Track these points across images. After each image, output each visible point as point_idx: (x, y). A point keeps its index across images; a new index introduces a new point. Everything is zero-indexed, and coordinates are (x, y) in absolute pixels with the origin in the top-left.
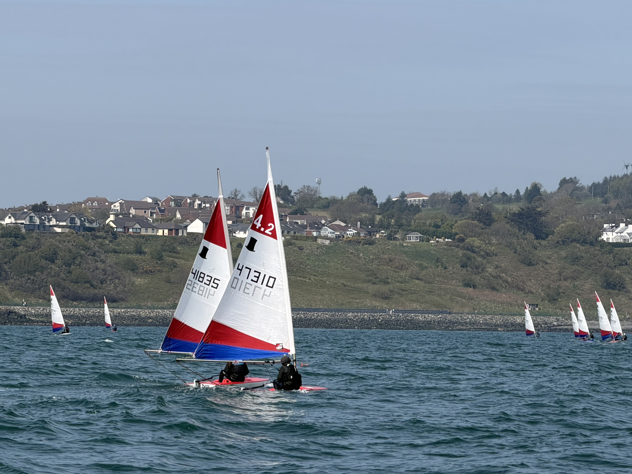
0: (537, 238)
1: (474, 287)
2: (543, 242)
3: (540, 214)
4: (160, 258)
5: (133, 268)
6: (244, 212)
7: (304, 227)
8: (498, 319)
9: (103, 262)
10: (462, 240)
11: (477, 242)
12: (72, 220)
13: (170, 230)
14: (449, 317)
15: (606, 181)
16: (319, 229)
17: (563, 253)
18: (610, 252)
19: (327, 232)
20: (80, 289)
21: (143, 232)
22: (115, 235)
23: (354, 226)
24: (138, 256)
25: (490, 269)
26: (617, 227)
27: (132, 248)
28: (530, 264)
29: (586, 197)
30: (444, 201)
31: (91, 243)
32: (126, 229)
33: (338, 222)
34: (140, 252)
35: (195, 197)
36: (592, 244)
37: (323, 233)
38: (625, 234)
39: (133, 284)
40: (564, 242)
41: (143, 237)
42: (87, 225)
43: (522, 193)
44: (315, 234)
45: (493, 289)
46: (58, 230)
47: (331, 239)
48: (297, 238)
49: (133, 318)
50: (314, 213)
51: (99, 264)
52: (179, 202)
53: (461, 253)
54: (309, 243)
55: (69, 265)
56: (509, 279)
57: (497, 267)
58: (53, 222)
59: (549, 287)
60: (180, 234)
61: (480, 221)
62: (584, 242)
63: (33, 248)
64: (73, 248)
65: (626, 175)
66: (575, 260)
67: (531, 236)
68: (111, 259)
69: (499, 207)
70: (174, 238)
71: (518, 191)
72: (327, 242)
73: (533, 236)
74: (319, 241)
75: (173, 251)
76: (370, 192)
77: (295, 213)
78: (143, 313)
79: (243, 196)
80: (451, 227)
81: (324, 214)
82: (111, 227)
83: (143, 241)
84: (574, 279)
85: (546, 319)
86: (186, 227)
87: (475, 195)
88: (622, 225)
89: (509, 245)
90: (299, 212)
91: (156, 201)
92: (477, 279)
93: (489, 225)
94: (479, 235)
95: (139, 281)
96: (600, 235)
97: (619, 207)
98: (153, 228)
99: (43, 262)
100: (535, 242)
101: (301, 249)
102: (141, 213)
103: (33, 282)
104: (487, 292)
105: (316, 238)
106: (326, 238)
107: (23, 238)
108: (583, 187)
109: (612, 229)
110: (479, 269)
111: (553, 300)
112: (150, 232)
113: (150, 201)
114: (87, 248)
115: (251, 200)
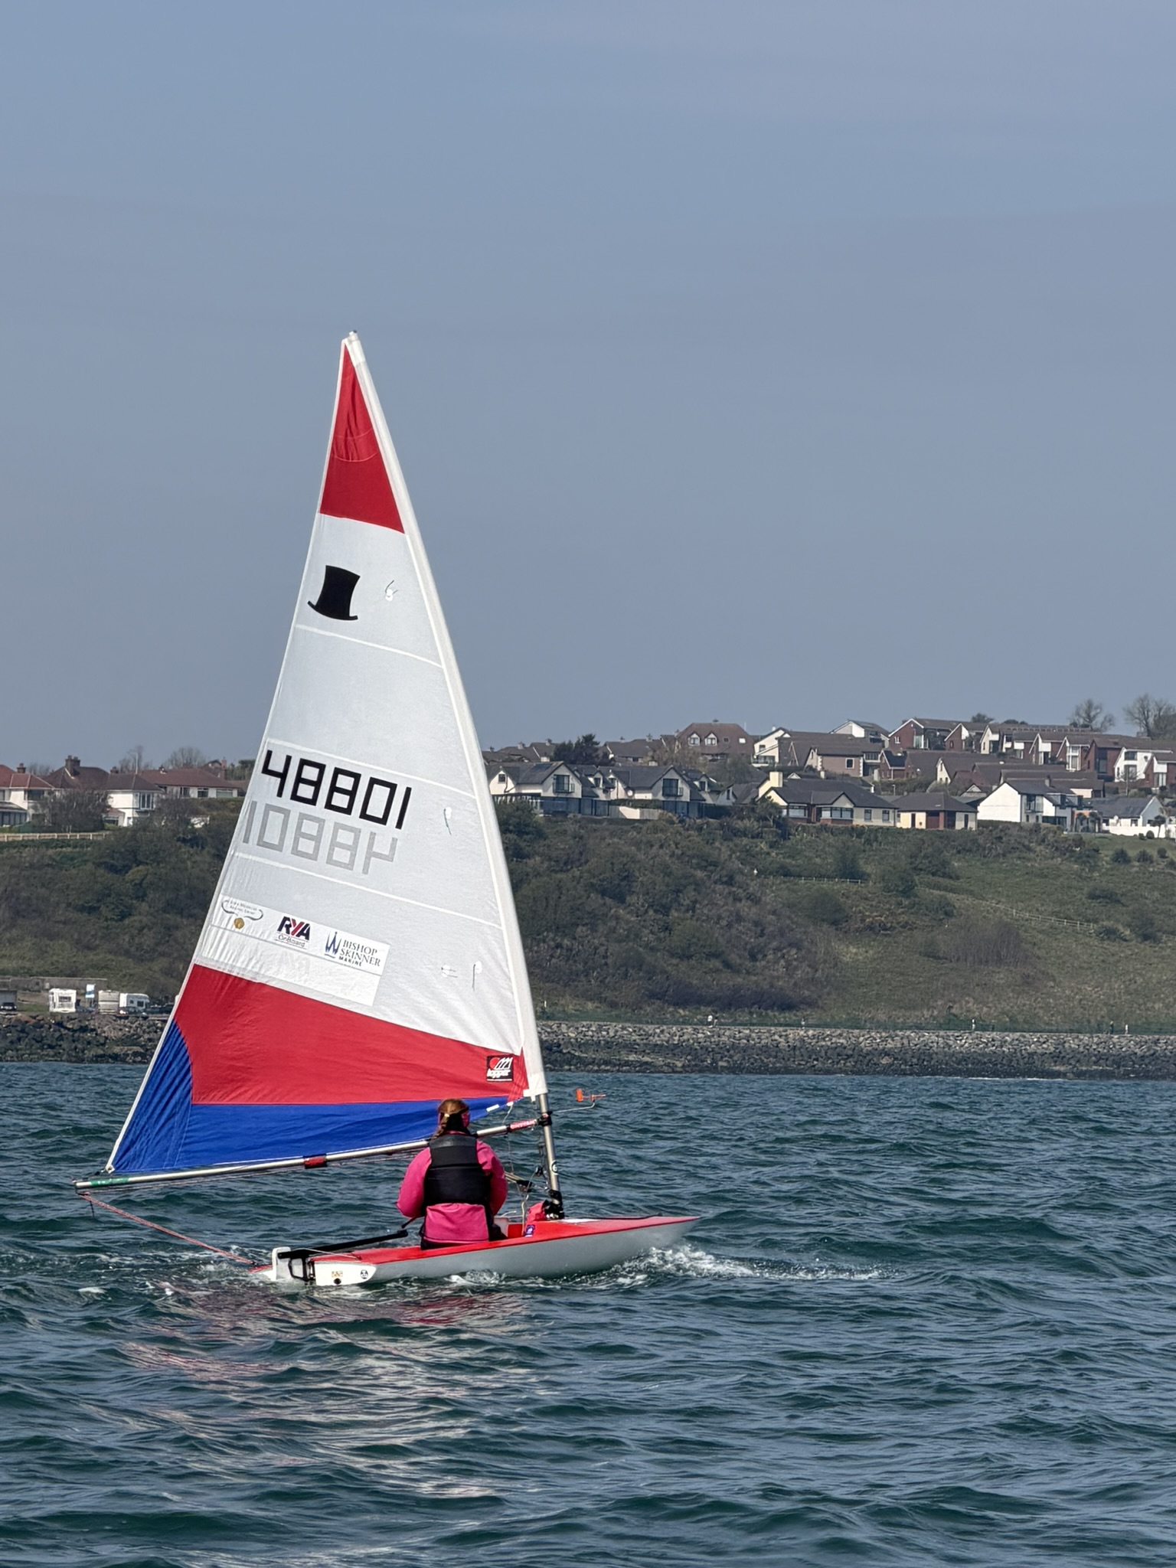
4: (908, 891)
5: (835, 917)
6: (1121, 763)
9: (755, 900)
12: (669, 787)
13: (931, 814)
20: (694, 975)
21: (859, 821)
22: (784, 828)
24: (847, 885)
27: (830, 862)
31: (722, 850)
32: (813, 810)
34: (851, 873)
35: (979, 723)
39: (836, 963)
41: (860, 832)
42: (709, 800)
46: (632, 813)
49: (839, 1052)
51: (744, 907)
52: (938, 736)
55: (665, 910)
58: (619, 792)
60: (959, 825)
63: (567, 863)
64: (674, 863)
68: (774, 893)
70: (941, 836)
75: (941, 870)
78: (867, 1039)
79: (1110, 720)
82: (775, 806)
83: (857, 842)
86: (974, 805)
91: (874, 734)
95: (851, 952)
98: (886, 808)
99: (595, 900)
102: (839, 766)
103: (570, 955)
107: (540, 834)
112: (877, 821)
113: (858, 732)
114: (709, 864)
115: (1133, 730)
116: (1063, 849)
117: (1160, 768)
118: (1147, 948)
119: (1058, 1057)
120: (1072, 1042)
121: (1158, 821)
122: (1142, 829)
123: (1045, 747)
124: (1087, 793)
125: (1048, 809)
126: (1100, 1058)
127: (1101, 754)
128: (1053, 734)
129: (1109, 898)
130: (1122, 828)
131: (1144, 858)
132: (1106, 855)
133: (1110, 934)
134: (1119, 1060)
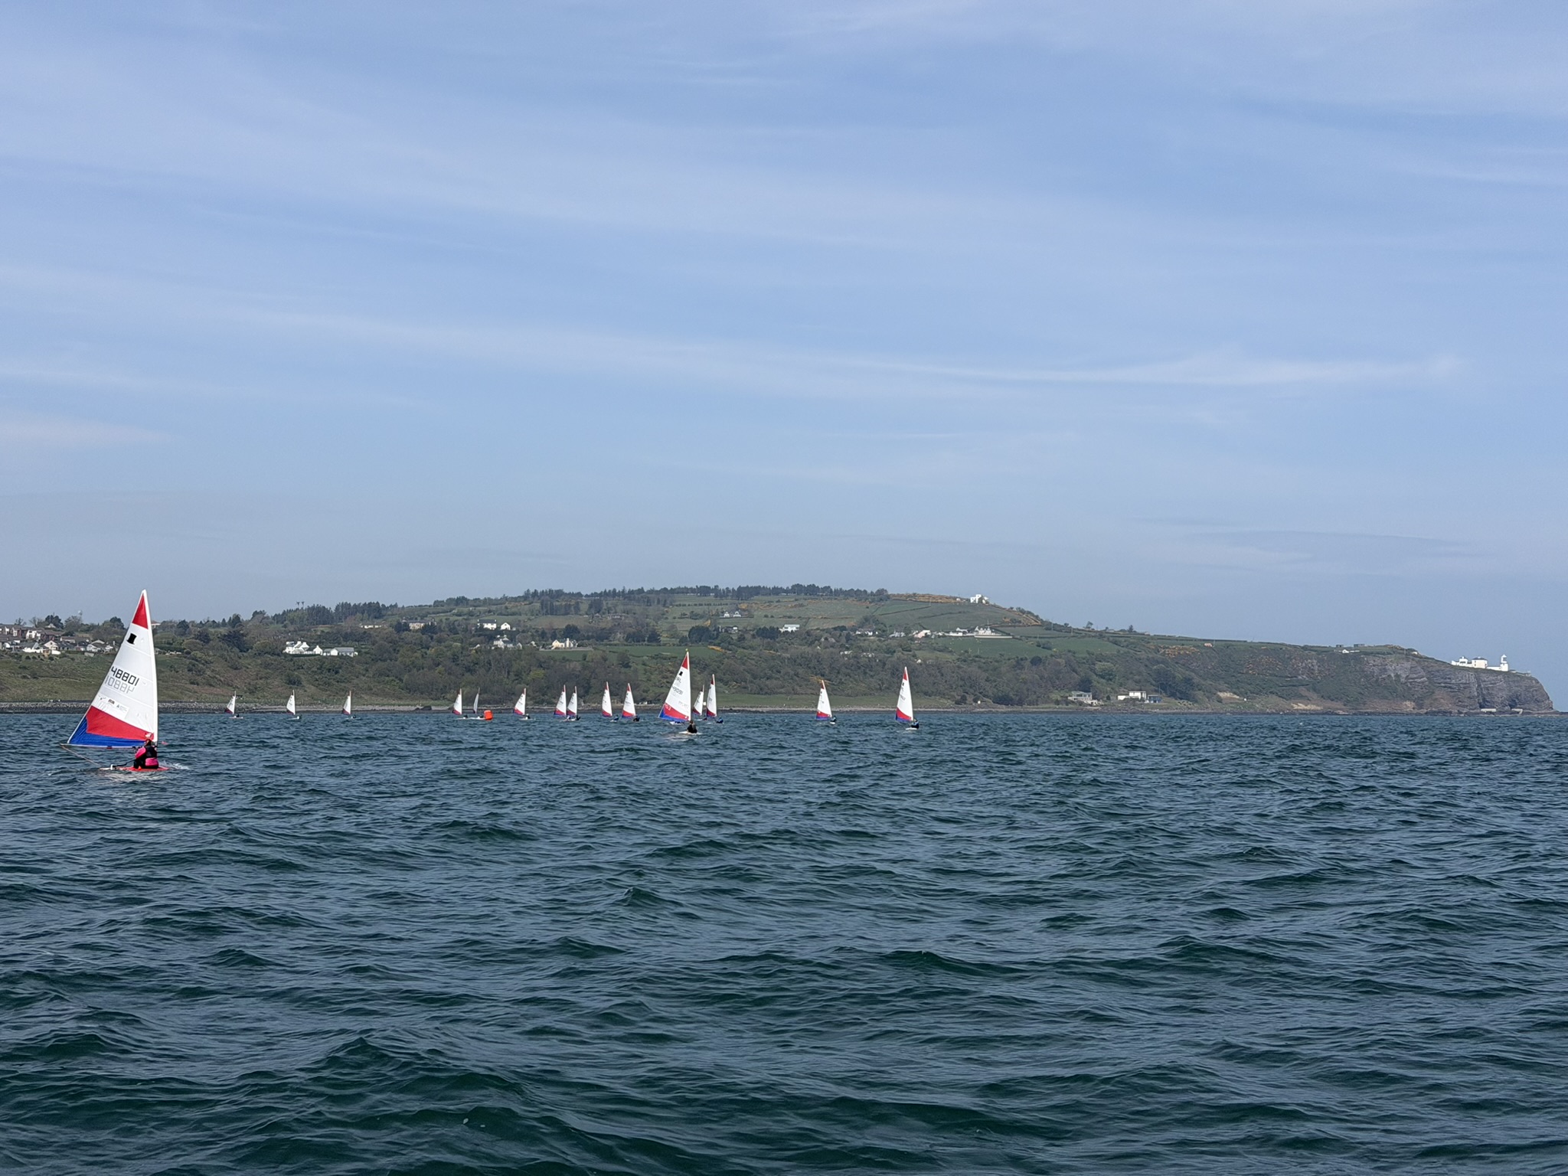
0: (241, 651)
1: (198, 684)
2: (245, 654)
3: (242, 635)
6: (28, 634)
7: (75, 645)
8: (215, 706)
10: (188, 653)
11: (199, 654)
14: (180, 705)
15: (284, 613)
16: (85, 646)
17: (259, 661)
18: (292, 660)
19: (91, 648)
23: (111, 645)
25: (208, 673)
26: (296, 643)
28: (236, 669)
29: (271, 623)
30: (172, 627)
33: (98, 641)
36: (278, 655)
37: (88, 649)
38: (301, 648)
40: (259, 654)
43: (227, 621)
44: (82, 649)
45: (211, 685)
47: (95, 653)
48: (70, 652)
50: (80, 635)
53: (188, 662)
54: (79, 655)
56: (222, 679)
57: (213, 671)
59: (249, 684)
61: (200, 640)
62: (274, 654)
65: (297, 609)
66: (267, 666)
67: (236, 650)
69: (212, 630)
71: (224, 620)
72: (92, 655)
73: (238, 650)
74: (86, 654)
76: (119, 620)
77: (66, 635)
79: (25, 623)
80: (181, 644)
81: (88, 635)
84: (267, 678)
85: (248, 705)
87: (193, 622)
88: (299, 643)
89: (222, 656)
90: (70, 634)
92: (199, 679)
93: (208, 642)
94: (201, 650)
96: (285, 649)
97: (295, 631)
100: (240, 654)
101: (73, 659)
104: (206, 687)
105: (83, 652)
106: (91, 652)
108: (268, 618)
109: (292, 645)
110: (200, 672)
111: (252, 692)
115: (32, 626)
116: (12, 656)
117: (39, 635)
118: (35, 681)
119: (9, 709)
120: (14, 705)
121: (38, 648)
122: (33, 650)
123: (7, 630)
124: (18, 642)
125: (8, 646)
126: (22, 708)
127: (23, 632)
128: (9, 627)
129: (25, 668)
130: (27, 650)
131: (34, 658)
132: (24, 657)
133: (24, 677)
134: (27, 709)
